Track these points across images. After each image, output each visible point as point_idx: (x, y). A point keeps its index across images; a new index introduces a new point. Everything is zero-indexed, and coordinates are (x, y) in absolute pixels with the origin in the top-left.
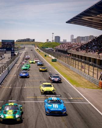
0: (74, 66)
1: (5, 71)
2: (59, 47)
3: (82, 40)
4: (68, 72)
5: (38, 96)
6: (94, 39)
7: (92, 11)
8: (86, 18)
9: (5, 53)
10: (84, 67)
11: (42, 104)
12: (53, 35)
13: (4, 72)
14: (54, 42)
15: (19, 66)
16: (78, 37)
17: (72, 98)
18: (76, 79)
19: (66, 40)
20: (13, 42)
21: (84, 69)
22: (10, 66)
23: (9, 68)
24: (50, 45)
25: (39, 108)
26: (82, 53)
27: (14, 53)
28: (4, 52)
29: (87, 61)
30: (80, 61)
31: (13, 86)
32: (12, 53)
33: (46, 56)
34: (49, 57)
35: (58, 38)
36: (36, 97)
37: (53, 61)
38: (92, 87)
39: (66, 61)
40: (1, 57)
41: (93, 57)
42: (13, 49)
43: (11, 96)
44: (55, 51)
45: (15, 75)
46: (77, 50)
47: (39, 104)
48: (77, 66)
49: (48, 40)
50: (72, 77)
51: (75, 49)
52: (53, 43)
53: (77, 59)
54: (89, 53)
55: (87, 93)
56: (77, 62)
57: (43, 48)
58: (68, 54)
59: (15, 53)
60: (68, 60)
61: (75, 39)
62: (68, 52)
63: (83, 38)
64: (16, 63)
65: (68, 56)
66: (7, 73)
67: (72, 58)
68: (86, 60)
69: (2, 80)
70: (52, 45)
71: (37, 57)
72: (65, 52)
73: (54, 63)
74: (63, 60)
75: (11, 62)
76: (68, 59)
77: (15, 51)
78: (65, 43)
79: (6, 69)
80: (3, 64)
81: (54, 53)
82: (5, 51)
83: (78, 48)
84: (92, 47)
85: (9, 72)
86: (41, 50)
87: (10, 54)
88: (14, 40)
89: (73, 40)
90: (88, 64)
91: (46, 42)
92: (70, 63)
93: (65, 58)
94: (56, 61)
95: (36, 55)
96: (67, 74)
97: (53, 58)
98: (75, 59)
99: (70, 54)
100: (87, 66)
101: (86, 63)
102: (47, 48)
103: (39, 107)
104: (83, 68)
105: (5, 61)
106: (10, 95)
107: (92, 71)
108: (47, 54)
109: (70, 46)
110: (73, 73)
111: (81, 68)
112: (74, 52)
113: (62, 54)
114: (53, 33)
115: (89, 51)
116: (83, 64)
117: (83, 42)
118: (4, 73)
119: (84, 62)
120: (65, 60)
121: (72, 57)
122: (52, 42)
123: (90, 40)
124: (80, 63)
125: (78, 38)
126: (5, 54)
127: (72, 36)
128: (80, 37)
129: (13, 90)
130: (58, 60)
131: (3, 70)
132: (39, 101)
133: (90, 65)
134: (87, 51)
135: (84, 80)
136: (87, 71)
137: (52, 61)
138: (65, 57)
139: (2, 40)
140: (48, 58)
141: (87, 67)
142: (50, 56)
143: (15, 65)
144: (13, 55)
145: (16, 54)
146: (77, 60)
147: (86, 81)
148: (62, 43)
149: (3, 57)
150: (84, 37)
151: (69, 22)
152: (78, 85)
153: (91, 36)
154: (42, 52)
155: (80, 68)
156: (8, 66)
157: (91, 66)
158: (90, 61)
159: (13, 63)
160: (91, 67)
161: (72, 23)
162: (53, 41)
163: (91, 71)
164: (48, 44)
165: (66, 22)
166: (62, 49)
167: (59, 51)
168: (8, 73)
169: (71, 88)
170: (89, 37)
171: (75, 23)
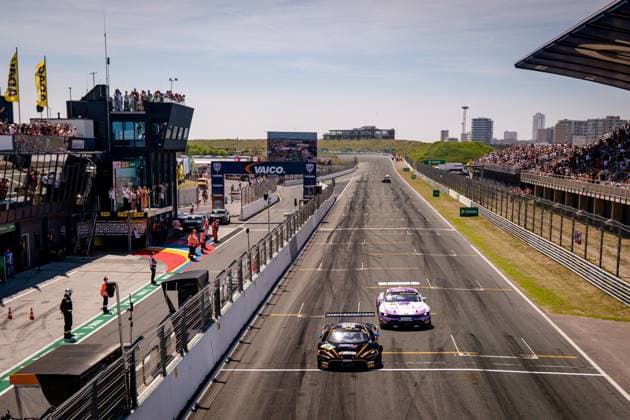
0: (546, 234)
1: (281, 253)
2: (487, 161)
3: (578, 133)
4: (522, 258)
5: (407, 350)
6: (622, 132)
7: (617, 23)
8: (591, 50)
9: (281, 182)
10: (583, 237)
11: (423, 378)
12: (465, 114)
13: (275, 255)
14: (469, 139)
15: (334, 234)
16: (561, 122)
17: (535, 357)
18: (551, 281)
19: (515, 134)
20: (310, 141)
21: (583, 246)
22: (300, 232)
23: (295, 239)
24: (454, 151)
25: (410, 396)
26: (577, 184)
27: (314, 181)
28: (277, 180)
29: (594, 216)
30: (569, 215)
31: (309, 310)
32: (307, 182)
33: (436, 194)
34: (452, 200)
35: (483, 126)
36: (401, 350)
37: (467, 213)
38: (612, 316)
39: (516, 214)
40: (266, 197)
41: (617, 201)
42: (309, 167)
43: (303, 347)
44: (474, 174)
45: (317, 267)
46: (557, 172)
47: (412, 377)
48: (556, 233)
49: (444, 133)
50: (538, 276)
51: (550, 167)
52: (465, 144)
53: (557, 205)
54: (603, 184)
55: (596, 336)
56: (557, 218)
57: (426, 162)
58: (523, 186)
59: (321, 184)
60: (523, 211)
61: (550, 131)
62: (524, 180)
63: (580, 127)
64: (322, 222)
65: (523, 194)
66: (288, 259)
67: (539, 205)
68: (590, 210)
69: (270, 286)
70: (461, 152)
71: (402, 197)
72: (512, 180)
73: (470, 221)
74: (504, 209)
75: (303, 216)
76: (523, 207)
77: (319, 174)
78: (510, 144)
79: (285, 243)
80: (273, 227)
81: (469, 183)
82: (282, 174)
83: (559, 165)
84: (613, 160)
85: (295, 255)
86: (417, 173)
87: (300, 188)
88: (315, 134)
89: (541, 133)
90: (597, 225)
91: (439, 140)
92: (530, 220)
93: (510, 204)
94: (476, 215)
95: (400, 193)
96: (517, 263)
97: (466, 202)
98: (547, 207)
99: (531, 187)
100: (594, 232)
101: (591, 223)
102: (443, 162)
103: (412, 390)
104: (580, 243)
105: (280, 213)
106: (300, 343)
107: (615, 251)
108: (442, 188)
109: (531, 156)
110: (539, 259)
111: (570, 240)
112: (543, 178)
113: (501, 187)
114: (465, 108)
115: (603, 178)
116: (580, 228)
117: (581, 142)
118: (276, 258)
119: (581, 219)
120: (510, 211)
121: (539, 200)
122: (460, 140)
123: (607, 135)
124: (567, 223)
125: (563, 124)
126: (279, 187)
127: (539, 118)
128: (570, 122)
129: (311, 323)
130: (482, 209)
131: (274, 247)
132: (412, 366)
133: (607, 229)
134: (594, 176)
135: (582, 286)
136: (593, 253)
137: (462, 215)
138: (512, 200)
139: (269, 134)
140: (446, 204)
141: (596, 238)
142: (453, 193)
143: (321, 229)
144: (312, 191)
145: (324, 186)
146: (557, 211)
147: (590, 290)
148: (501, 146)
149: (273, 196)
150: (585, 124)
151: (526, 64)
152: (558, 306)
153: (612, 117)
154: (424, 178)
155: (567, 239)
156: (291, 231)
157: (611, 232)
158: (607, 215)
159: (313, 219)
160: (611, 239)
161: (539, 67)
162: (464, 136)
163: (609, 254)
164: (447, 149)
165: (517, 66)
166: (498, 167)
167: (490, 175)
168: (293, 261)
169: (535, 317)
170: (604, 120)
171: (552, 68)
